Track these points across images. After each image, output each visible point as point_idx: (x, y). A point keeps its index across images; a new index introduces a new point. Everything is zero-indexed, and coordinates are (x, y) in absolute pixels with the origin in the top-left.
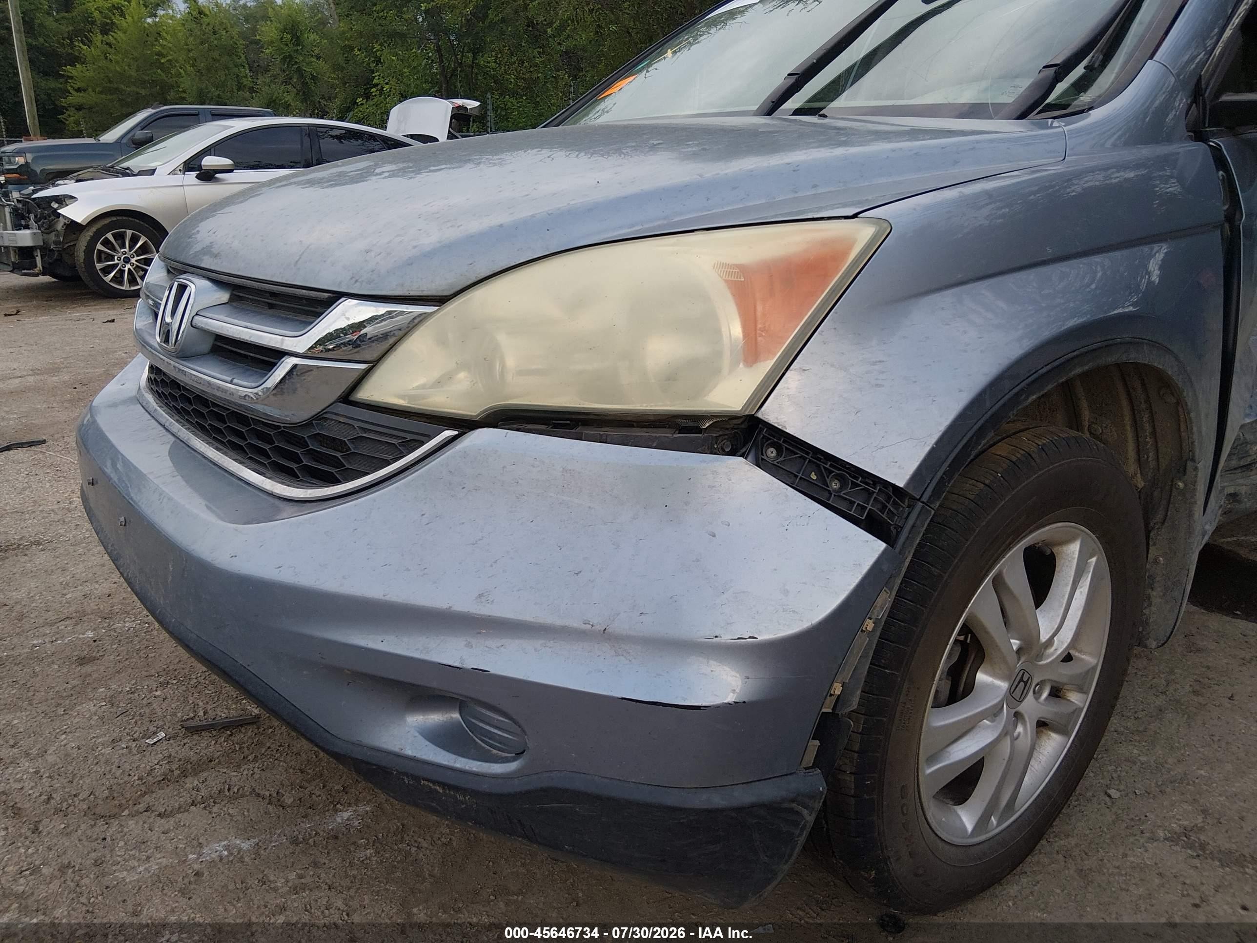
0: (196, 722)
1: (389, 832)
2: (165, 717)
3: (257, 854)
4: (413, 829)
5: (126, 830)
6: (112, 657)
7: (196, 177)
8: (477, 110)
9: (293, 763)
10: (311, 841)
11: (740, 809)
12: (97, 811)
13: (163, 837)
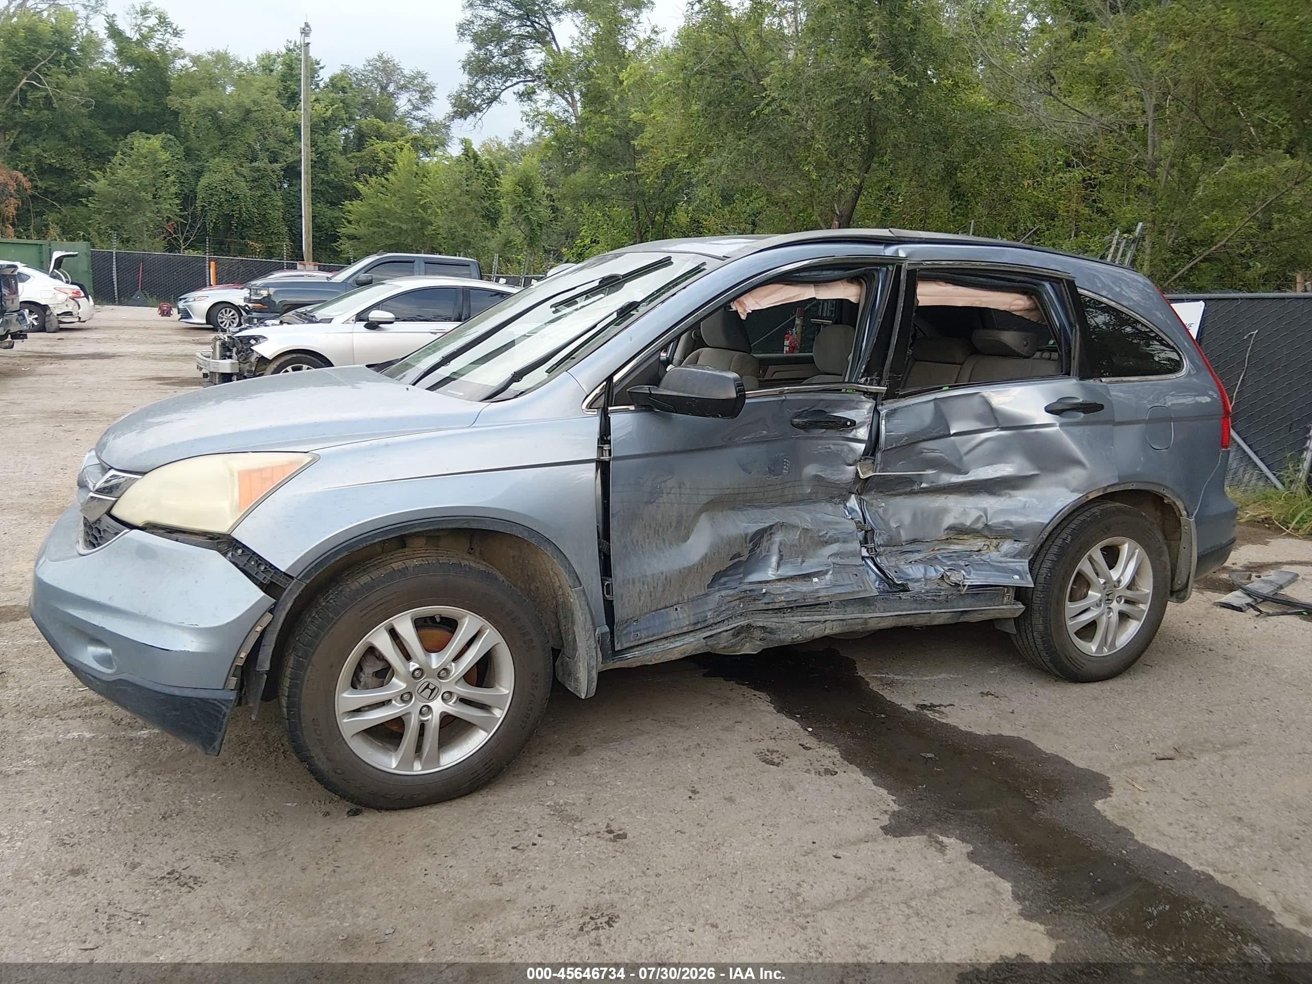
3: (90, 740)
7: (364, 326)
10: (119, 739)
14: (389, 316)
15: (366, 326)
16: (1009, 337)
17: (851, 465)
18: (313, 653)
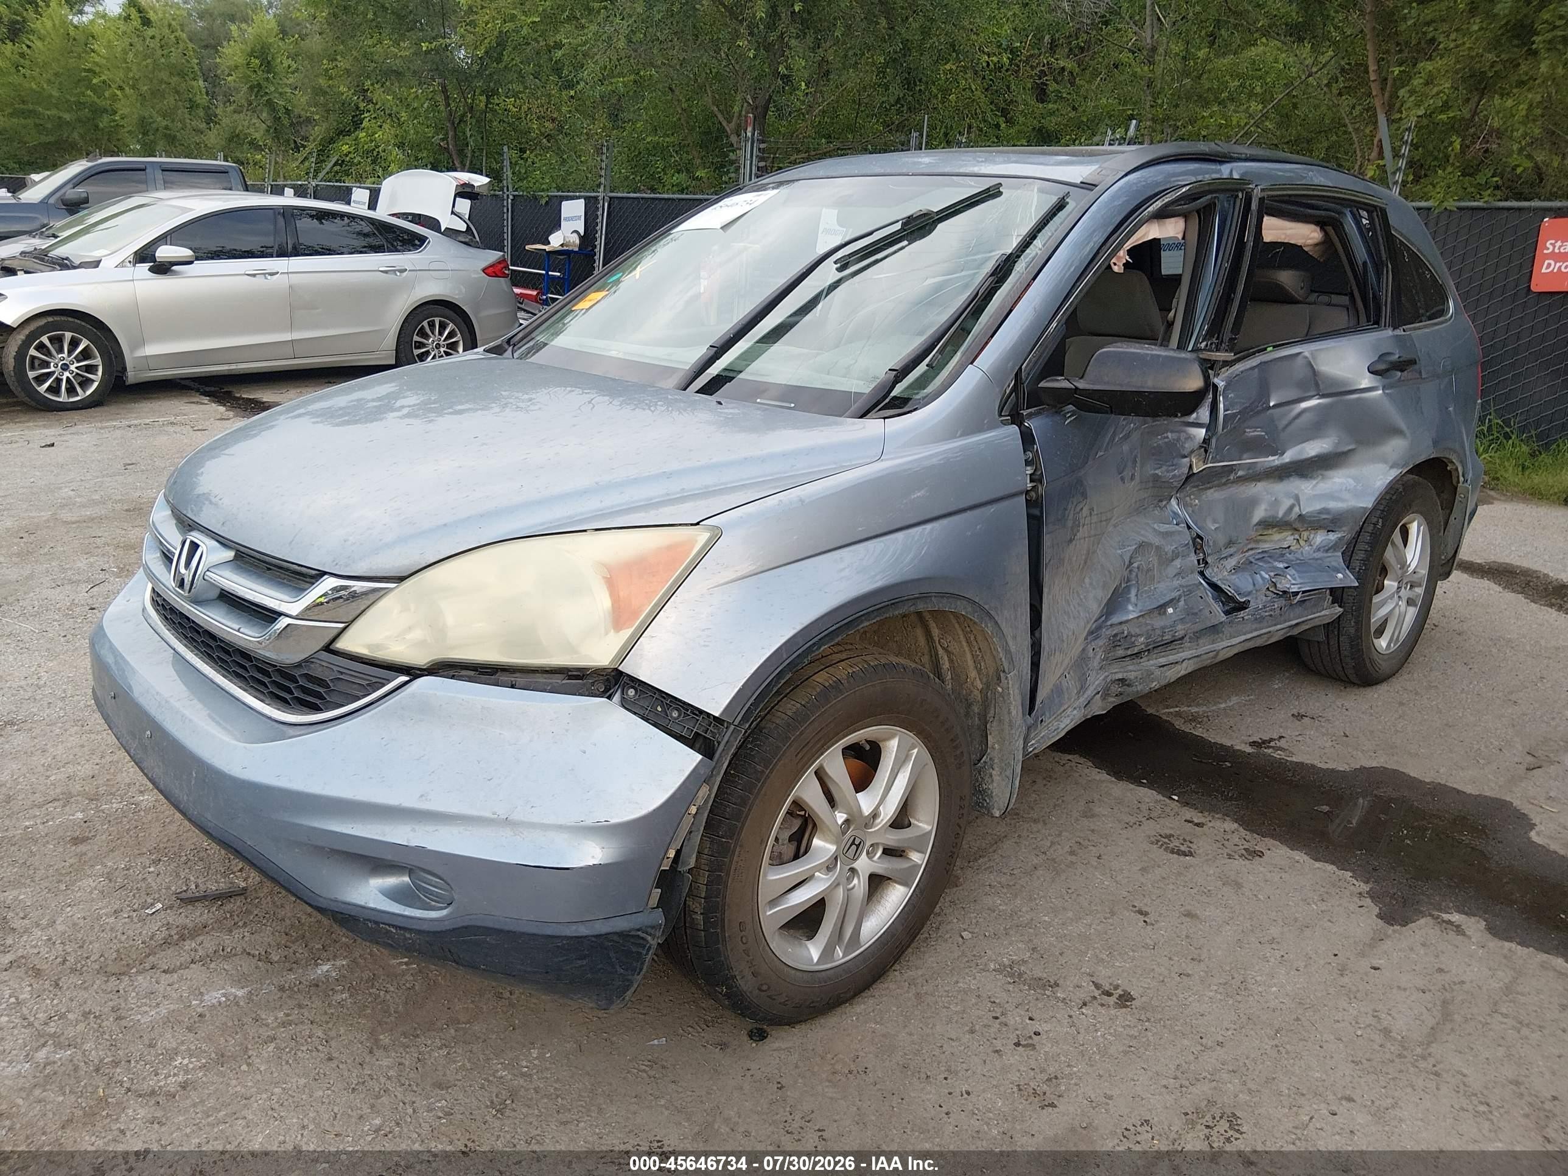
0: (189, 894)
1: (362, 980)
2: (160, 890)
3: (250, 1000)
4: (382, 977)
5: (136, 984)
6: (104, 837)
7: (149, 270)
8: (486, 188)
9: (278, 927)
10: (296, 989)
11: (598, 936)
12: (108, 969)
13: (169, 988)
14: (185, 252)
15: (151, 270)
16: (1287, 278)
17: (1186, 457)
18: (742, 828)
